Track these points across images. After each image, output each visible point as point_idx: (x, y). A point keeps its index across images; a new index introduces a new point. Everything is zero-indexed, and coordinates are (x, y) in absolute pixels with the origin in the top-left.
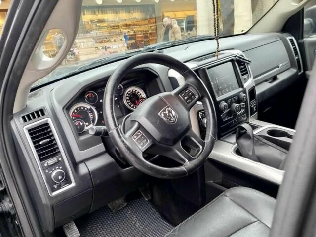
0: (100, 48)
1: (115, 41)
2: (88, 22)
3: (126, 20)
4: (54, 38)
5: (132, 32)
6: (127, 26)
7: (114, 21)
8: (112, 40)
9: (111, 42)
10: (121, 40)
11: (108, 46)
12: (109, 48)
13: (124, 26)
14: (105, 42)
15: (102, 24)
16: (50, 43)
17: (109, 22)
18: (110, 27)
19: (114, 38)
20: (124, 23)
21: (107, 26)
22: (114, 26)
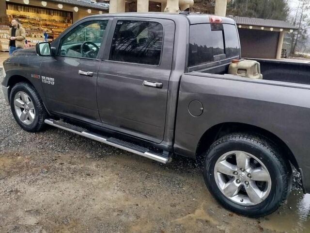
1: (35, 36)
2: (10, 16)
3: (46, 20)
5: (50, 31)
6: (46, 25)
7: (35, 19)
8: (33, 36)
9: (31, 37)
10: (41, 37)
12: (29, 41)
13: (44, 25)
15: (23, 20)
17: (30, 19)
18: (31, 23)
19: (35, 34)
20: (44, 22)
21: (27, 22)
22: (34, 23)
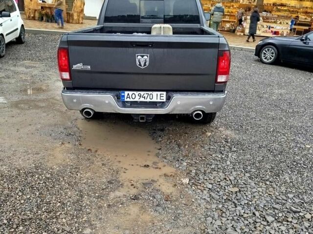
0: (265, 26)
1: (281, 23)
2: (270, 4)
3: (307, 8)
4: (238, 12)
5: (310, 19)
6: (306, 13)
7: (295, 7)
8: (279, 22)
9: (277, 23)
10: (287, 23)
11: (272, 26)
12: (273, 27)
13: (303, 13)
14: (271, 22)
15: (283, 8)
16: (234, 16)
17: (290, 7)
18: (289, 11)
19: (281, 21)
20: (304, 10)
21: (286, 10)
22: (293, 11)
